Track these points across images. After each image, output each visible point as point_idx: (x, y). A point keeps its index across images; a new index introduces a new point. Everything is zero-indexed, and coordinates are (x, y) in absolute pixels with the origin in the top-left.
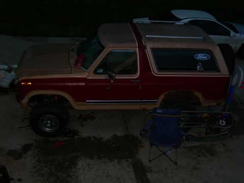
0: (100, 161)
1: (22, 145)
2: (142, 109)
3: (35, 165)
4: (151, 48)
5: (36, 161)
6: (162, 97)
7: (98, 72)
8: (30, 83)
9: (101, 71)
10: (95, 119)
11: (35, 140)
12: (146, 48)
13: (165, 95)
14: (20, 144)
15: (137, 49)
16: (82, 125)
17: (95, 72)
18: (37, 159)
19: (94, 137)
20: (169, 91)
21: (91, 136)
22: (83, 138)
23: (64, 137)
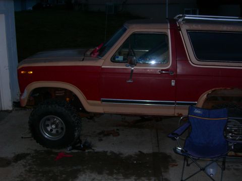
0: (110, 177)
1: (17, 154)
2: (176, 115)
3: (22, 174)
4: (187, 30)
5: (26, 170)
6: (204, 96)
7: (116, 59)
8: (32, 72)
9: (121, 58)
10: (119, 135)
11: (36, 150)
12: (180, 30)
13: (208, 94)
14: (14, 153)
15: (169, 30)
16: (101, 140)
17: (113, 60)
18: (27, 169)
19: (112, 153)
20: (213, 89)
21: (107, 152)
22: (97, 153)
23: (72, 149)
